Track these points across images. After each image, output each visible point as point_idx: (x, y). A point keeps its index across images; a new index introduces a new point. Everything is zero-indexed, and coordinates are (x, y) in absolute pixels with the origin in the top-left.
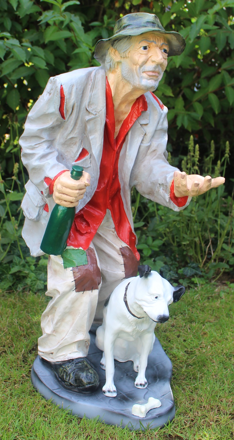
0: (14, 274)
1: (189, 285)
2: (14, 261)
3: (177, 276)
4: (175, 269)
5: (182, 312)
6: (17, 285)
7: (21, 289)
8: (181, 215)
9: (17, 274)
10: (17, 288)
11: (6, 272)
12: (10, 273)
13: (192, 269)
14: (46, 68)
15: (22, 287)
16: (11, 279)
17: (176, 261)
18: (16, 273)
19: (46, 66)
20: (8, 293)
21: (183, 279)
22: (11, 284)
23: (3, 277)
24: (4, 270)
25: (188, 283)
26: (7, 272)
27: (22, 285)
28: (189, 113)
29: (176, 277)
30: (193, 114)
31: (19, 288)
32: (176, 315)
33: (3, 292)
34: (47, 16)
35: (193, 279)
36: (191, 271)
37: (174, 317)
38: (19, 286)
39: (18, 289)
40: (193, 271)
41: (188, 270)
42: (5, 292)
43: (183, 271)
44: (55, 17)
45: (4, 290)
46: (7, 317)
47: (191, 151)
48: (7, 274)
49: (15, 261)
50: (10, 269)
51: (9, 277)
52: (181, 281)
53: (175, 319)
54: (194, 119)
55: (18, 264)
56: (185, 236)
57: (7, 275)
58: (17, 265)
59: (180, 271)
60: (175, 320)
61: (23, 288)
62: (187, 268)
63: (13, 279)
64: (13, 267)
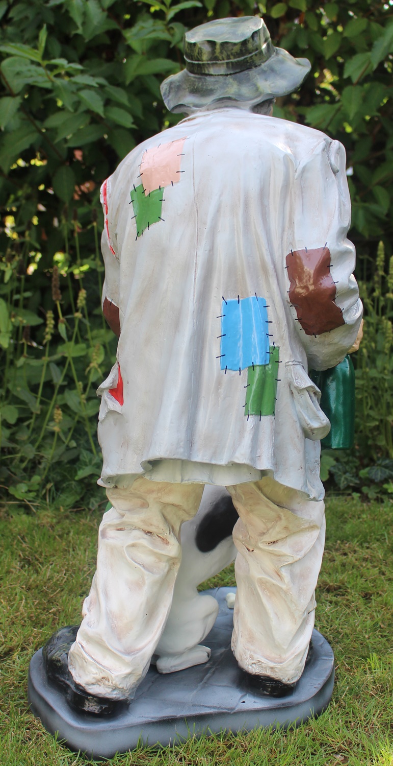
0: (81, 481)
1: (379, 495)
2: (81, 458)
3: (357, 481)
4: (354, 470)
5: (378, 537)
6: (89, 498)
7: (96, 505)
8: (365, 377)
9: (86, 481)
10: (88, 504)
11: (69, 477)
12: (77, 478)
13: (383, 469)
14: (134, 126)
15: (96, 501)
16: (78, 489)
17: (355, 456)
18: (85, 478)
19: (133, 123)
20: (73, 513)
21: (369, 486)
22: (78, 498)
23: (64, 485)
24: (66, 474)
25: (377, 493)
26: (71, 476)
27: (98, 499)
28: (367, 205)
29: (356, 484)
30: (373, 207)
31: (93, 504)
32: (369, 543)
33: (66, 510)
34: (143, 28)
35: (385, 486)
36: (381, 472)
37: (365, 545)
38: (92, 500)
39: (90, 506)
40: (385, 472)
41: (377, 470)
42: (70, 510)
43: (369, 473)
44: (154, 31)
45: (68, 508)
47: (379, 268)
48: (70, 480)
49: (84, 459)
50: (76, 472)
51: (75, 486)
52: (365, 489)
53: (368, 548)
54: (376, 217)
55: (88, 464)
56: (372, 413)
57: (71, 482)
58: (86, 465)
59: (363, 473)
60: (369, 550)
61: (99, 504)
62: (375, 468)
63: (82, 489)
64: (80, 468)
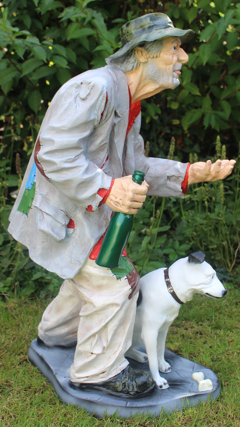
0: (36, 281)
5: (209, 318)
6: (40, 291)
7: (44, 295)
8: (208, 218)
9: (40, 280)
10: (39, 295)
11: (28, 278)
12: (33, 279)
14: (68, 67)
15: (44, 293)
16: (34, 286)
19: (67, 65)
20: (30, 300)
22: (33, 291)
23: (25, 283)
24: (26, 276)
26: (29, 278)
27: (45, 292)
28: (216, 112)
30: (221, 114)
31: (42, 295)
32: (202, 322)
33: (25, 299)
34: (68, 13)
37: (200, 323)
38: (42, 292)
39: (40, 296)
40: (221, 276)
42: (28, 298)
44: (76, 13)
45: (26, 297)
46: (29, 325)
47: (217, 152)
48: (29, 280)
49: (38, 268)
50: (32, 275)
51: (32, 284)
53: (201, 325)
54: (222, 119)
56: (213, 240)
57: (29, 282)
58: (39, 271)
60: (200, 327)
61: (46, 294)
63: (36, 286)
64: (35, 273)
